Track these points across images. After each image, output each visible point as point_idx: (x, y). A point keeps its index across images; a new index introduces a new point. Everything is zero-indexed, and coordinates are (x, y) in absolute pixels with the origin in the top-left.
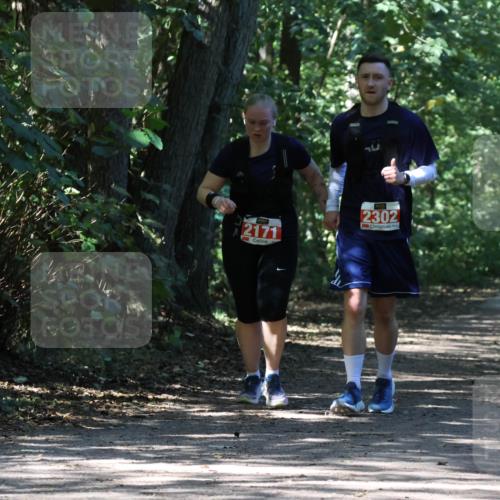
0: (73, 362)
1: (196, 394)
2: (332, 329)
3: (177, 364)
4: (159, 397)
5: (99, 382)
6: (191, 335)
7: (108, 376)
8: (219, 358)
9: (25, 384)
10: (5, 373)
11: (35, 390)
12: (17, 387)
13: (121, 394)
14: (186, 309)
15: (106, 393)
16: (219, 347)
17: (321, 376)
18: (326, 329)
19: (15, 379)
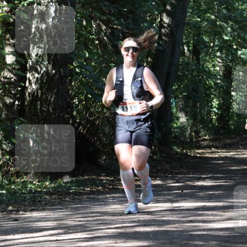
1: (166, 177)
3: (159, 166)
6: (164, 155)
8: (174, 163)
9: (105, 176)
10: (97, 172)
11: (108, 178)
12: (102, 177)
16: (174, 159)
19: (102, 175)
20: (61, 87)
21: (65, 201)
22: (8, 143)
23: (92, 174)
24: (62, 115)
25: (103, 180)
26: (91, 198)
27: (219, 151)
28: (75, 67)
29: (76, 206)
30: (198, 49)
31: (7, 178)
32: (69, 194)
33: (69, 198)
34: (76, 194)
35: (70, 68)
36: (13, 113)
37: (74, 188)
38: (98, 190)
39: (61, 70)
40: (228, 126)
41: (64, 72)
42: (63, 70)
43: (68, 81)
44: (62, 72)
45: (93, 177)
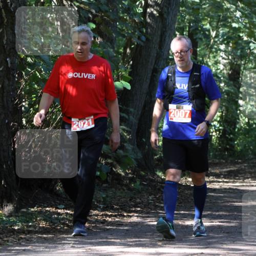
1: (148, 213)
2: (215, 179)
3: (138, 198)
4: (130, 214)
5: (100, 207)
6: (145, 183)
7: (104, 204)
9: (64, 209)
10: (53, 203)
11: (68, 212)
12: (59, 211)
13: (111, 213)
14: (142, 171)
15: (104, 213)
16: (159, 189)
17: (211, 203)
18: (213, 179)
19: (59, 206)
20: (7, 82)
24: (7, 121)
25: (61, 214)
26: (44, 238)
27: (220, 180)
28: (27, 56)
29: (23, 248)
30: (196, 39)
32: (13, 231)
33: (13, 238)
34: (23, 232)
35: (20, 57)
39: (8, 59)
40: (233, 146)
41: (11, 63)
42: (10, 59)
43: (17, 75)
44: (9, 62)
45: (47, 209)
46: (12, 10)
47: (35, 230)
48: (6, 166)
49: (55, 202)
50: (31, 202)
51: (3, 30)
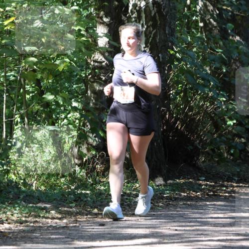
0: (223, 171)
5: (235, 180)
7: (239, 177)
9: (204, 180)
11: (208, 183)
12: (201, 182)
13: (244, 185)
15: (238, 184)
19: (200, 178)
21: (158, 206)
22: (95, 137)
23: (189, 177)
24: (158, 107)
25: (202, 185)
28: (176, 52)
31: (91, 177)
32: (163, 198)
34: (171, 199)
35: (170, 53)
36: (102, 103)
37: (168, 192)
38: (197, 196)
39: (160, 55)
41: (162, 58)
42: (162, 54)
43: (167, 68)
44: (161, 58)
45: (190, 180)
46: (165, 14)
47: (180, 197)
48: (157, 144)
49: (197, 175)
50: (177, 174)
51: (157, 31)
